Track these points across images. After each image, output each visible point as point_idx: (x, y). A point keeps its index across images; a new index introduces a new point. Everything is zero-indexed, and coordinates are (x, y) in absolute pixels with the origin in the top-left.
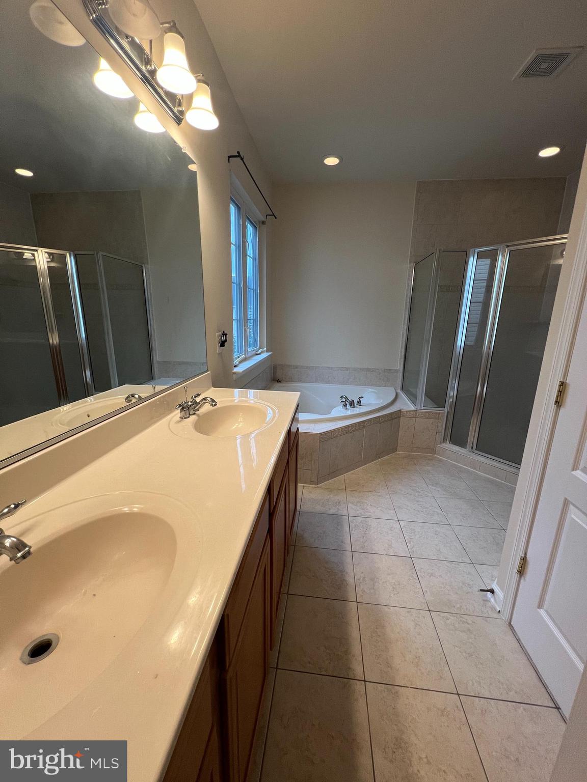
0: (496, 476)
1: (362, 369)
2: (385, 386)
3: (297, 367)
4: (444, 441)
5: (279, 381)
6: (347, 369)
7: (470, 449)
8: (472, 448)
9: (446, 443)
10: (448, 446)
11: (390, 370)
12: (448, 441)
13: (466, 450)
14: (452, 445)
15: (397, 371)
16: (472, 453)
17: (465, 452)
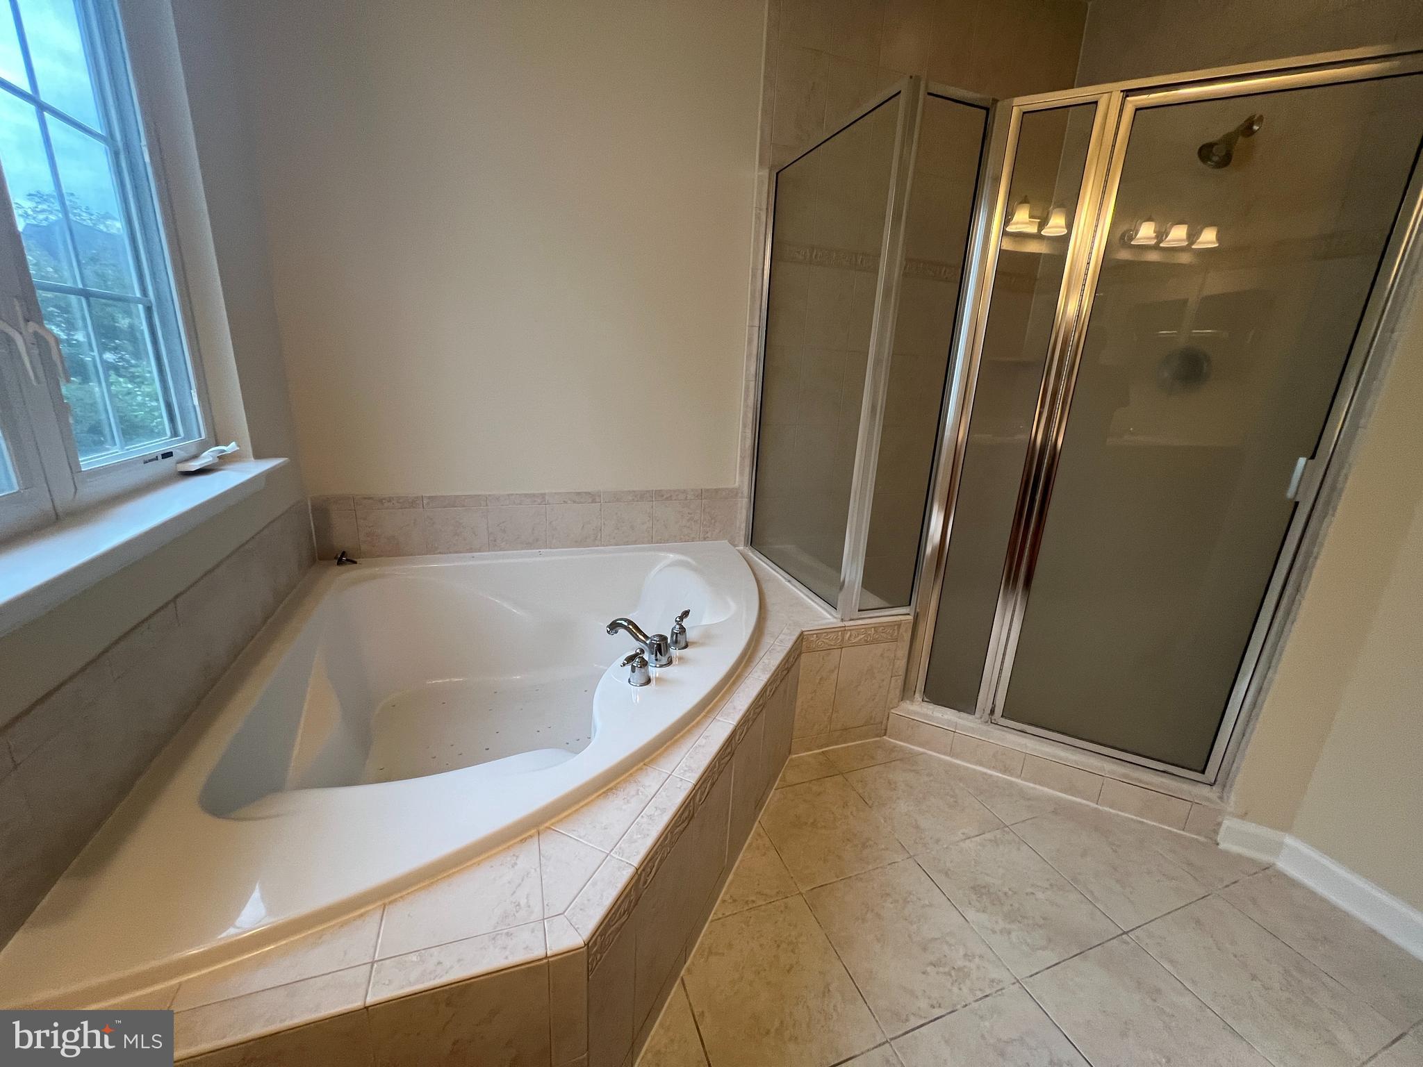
0: (1070, 790)
1: (642, 496)
2: (705, 539)
3: (413, 503)
4: (906, 692)
5: (344, 559)
6: (593, 497)
7: (986, 716)
8: (992, 712)
9: (912, 699)
10: (919, 709)
11: (717, 491)
12: (917, 695)
13: (971, 717)
14: (931, 706)
15: (734, 493)
16: (991, 728)
17: (972, 725)
